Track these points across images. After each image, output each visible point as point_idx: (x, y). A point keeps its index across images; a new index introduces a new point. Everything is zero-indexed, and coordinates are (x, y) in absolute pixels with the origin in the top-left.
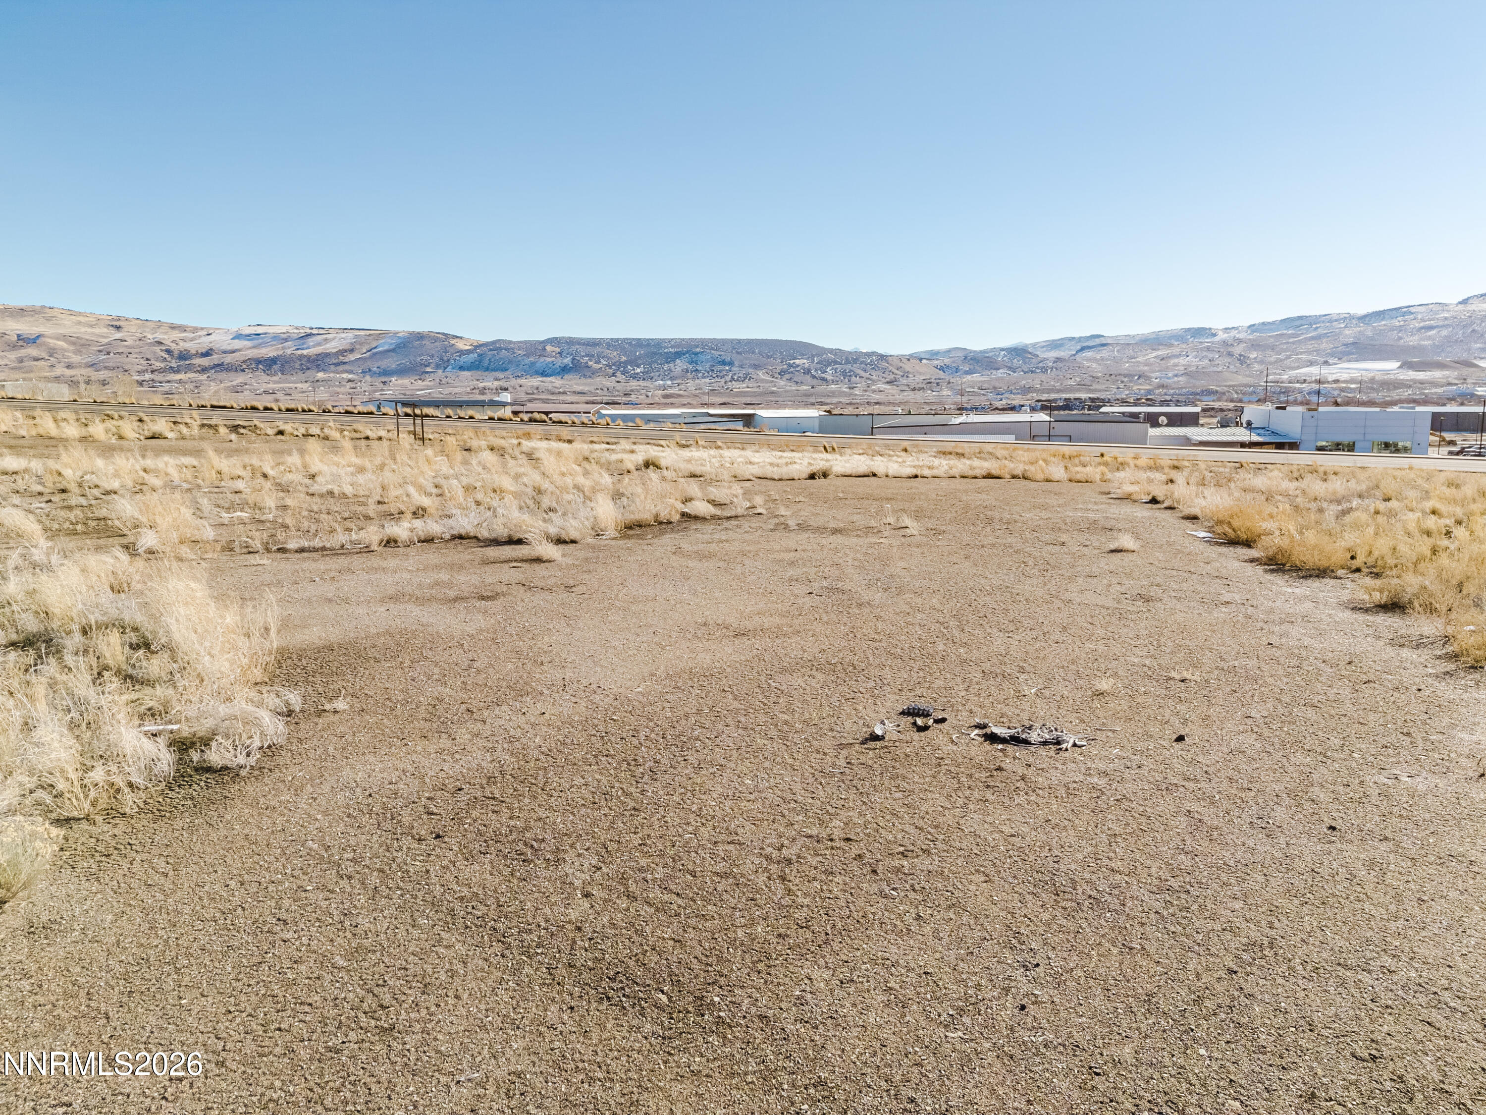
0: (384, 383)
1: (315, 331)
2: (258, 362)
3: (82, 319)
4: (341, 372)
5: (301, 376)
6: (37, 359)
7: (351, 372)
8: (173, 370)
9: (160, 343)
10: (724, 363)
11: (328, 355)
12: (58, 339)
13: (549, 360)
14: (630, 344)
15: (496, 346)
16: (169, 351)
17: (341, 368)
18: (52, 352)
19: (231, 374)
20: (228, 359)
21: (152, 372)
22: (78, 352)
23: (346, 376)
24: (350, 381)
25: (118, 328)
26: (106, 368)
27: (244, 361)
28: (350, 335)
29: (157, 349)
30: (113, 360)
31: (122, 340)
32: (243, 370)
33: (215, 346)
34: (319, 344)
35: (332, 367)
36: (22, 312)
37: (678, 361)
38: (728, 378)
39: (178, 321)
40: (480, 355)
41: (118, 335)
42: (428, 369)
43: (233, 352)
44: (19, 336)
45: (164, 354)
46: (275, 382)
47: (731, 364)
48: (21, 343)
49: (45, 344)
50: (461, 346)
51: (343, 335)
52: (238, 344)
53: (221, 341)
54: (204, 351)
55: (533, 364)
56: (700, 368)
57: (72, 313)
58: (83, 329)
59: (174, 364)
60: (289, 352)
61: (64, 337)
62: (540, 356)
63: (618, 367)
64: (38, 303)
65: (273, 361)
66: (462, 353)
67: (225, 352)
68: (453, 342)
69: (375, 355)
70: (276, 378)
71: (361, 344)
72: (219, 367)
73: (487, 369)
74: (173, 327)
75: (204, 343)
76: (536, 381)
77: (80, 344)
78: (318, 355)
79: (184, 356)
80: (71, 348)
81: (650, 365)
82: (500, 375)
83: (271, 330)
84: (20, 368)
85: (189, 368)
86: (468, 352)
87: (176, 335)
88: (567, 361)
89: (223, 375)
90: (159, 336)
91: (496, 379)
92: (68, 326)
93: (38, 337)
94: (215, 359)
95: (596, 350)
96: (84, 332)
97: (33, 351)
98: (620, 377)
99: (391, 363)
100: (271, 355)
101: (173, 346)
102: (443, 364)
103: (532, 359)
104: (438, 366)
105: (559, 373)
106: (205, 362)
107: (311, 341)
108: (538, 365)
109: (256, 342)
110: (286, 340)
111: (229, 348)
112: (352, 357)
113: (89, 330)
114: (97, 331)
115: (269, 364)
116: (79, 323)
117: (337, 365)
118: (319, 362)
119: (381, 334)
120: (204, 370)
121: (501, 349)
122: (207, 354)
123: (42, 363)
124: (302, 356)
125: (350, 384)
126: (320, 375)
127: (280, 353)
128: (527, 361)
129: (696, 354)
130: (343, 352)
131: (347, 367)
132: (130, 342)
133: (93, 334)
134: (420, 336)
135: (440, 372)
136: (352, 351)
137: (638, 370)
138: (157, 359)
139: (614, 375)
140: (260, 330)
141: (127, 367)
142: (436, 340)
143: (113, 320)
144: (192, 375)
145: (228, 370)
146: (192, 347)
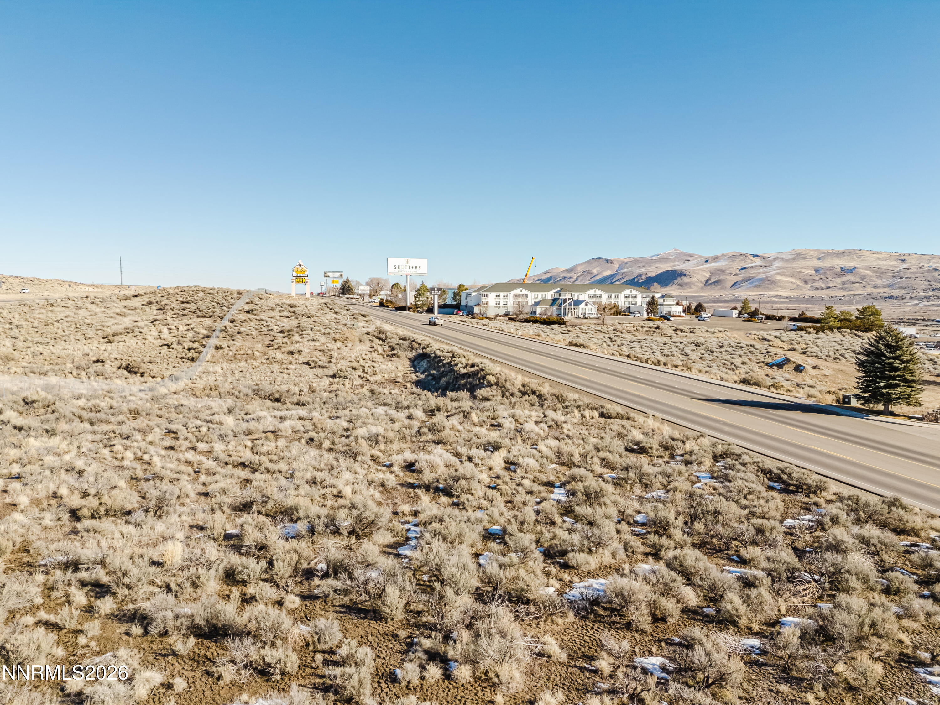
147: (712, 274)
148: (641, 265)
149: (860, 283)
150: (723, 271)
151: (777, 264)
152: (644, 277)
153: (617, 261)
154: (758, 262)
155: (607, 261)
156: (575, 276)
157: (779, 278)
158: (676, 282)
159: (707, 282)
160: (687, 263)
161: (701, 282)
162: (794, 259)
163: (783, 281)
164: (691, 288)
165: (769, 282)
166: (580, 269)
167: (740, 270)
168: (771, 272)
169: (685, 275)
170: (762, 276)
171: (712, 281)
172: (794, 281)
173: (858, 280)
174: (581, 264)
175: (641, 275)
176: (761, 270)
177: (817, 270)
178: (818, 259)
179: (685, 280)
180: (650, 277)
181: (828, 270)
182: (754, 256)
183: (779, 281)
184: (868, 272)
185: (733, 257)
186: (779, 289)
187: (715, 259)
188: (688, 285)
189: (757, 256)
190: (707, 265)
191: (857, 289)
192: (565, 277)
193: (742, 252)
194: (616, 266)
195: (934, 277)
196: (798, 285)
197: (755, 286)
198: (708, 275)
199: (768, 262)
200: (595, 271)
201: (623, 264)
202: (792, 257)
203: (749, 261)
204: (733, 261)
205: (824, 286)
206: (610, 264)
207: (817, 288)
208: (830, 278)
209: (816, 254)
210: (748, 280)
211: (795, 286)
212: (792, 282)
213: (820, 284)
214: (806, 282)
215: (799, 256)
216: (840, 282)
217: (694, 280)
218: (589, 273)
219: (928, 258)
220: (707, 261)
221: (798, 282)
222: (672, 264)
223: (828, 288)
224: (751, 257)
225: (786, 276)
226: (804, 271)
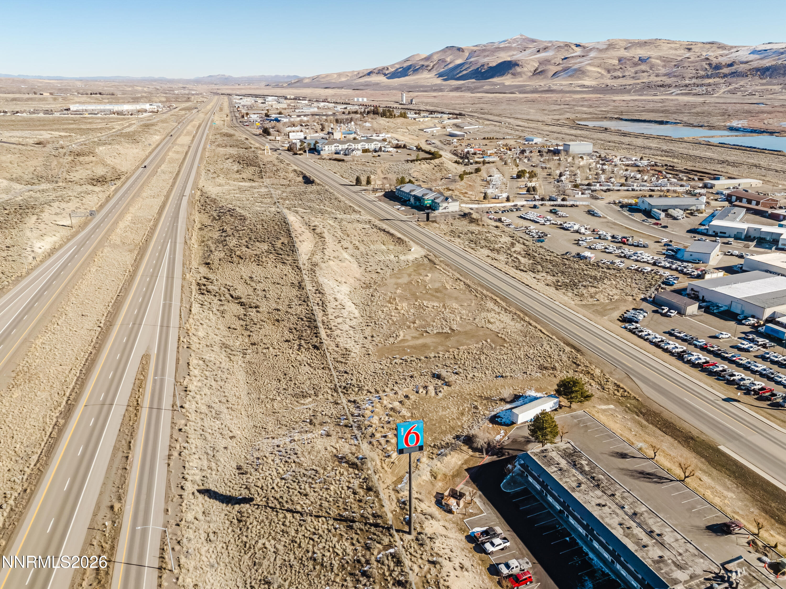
2: (757, 70)
3: (673, 45)
6: (643, 72)
8: (708, 77)
9: (707, 59)
12: (657, 59)
16: (710, 65)
20: (742, 68)
21: (697, 78)
22: (664, 66)
25: (689, 49)
26: (675, 76)
27: (750, 70)
29: (705, 63)
31: (689, 58)
32: (747, 76)
36: (644, 43)
39: (724, 44)
41: (688, 55)
43: (747, 63)
44: (640, 58)
45: (707, 67)
46: (763, 84)
48: (640, 62)
49: (650, 62)
52: (752, 57)
53: (743, 55)
54: (730, 62)
57: (669, 42)
59: (709, 73)
60: (780, 62)
61: (660, 58)
65: (767, 69)
67: (742, 63)
70: (764, 81)
79: (718, 67)
83: (775, 47)
84: (633, 77)
85: (717, 76)
90: (709, 54)
92: (666, 51)
93: (649, 58)
94: (733, 69)
96: (671, 53)
97: (643, 67)
100: (767, 65)
101: (715, 61)
106: (726, 70)
109: (763, 55)
111: (745, 60)
113: (674, 52)
114: (678, 52)
116: (671, 48)
120: (725, 76)
122: (731, 65)
123: (645, 74)
127: (774, 63)
132: (693, 59)
133: (676, 55)
138: (702, 70)
140: (768, 47)
141: (685, 75)
143: (689, 45)
144: (717, 80)
145: (738, 76)
146: (724, 60)
147: (540, 64)
148: (486, 53)
149: (647, 72)
150: (549, 61)
151: (592, 54)
152: (486, 67)
153: (468, 49)
154: (578, 51)
155: (459, 49)
156: (432, 65)
157: (589, 68)
158: (510, 71)
159: (535, 71)
160: (524, 53)
161: (531, 71)
162: (607, 49)
163: (591, 71)
164: (522, 77)
165: (580, 72)
166: (436, 58)
167: (563, 59)
168: (584, 63)
169: (518, 65)
170: (576, 66)
171: (539, 70)
172: (600, 71)
173: (647, 69)
174: (437, 53)
175: (483, 65)
176: (579, 60)
177: (620, 60)
178: (625, 49)
179: (518, 69)
180: (491, 67)
181: (629, 60)
182: (577, 46)
183: (588, 71)
184: (658, 61)
185: (559, 47)
186: (587, 78)
187: (546, 49)
188: (520, 74)
189: (579, 46)
190: (539, 55)
191: (644, 78)
192: (423, 66)
193: (569, 41)
194: (467, 54)
195: (702, 66)
196: (602, 75)
197: (570, 76)
198: (536, 65)
199: (586, 52)
200: (448, 59)
201: (472, 53)
202: (605, 47)
203: (572, 51)
204: (559, 51)
205: (621, 75)
206: (461, 53)
207: (615, 77)
208: (628, 68)
209: (624, 44)
210: (566, 70)
211: (599, 76)
212: (598, 72)
213: (619, 74)
214: (609, 72)
215: (611, 46)
216: (634, 71)
217: (525, 69)
218: (444, 61)
219: (709, 46)
220: (539, 51)
221: (603, 72)
222: (511, 53)
223: (624, 77)
224: (574, 47)
225: (595, 66)
226: (610, 61)
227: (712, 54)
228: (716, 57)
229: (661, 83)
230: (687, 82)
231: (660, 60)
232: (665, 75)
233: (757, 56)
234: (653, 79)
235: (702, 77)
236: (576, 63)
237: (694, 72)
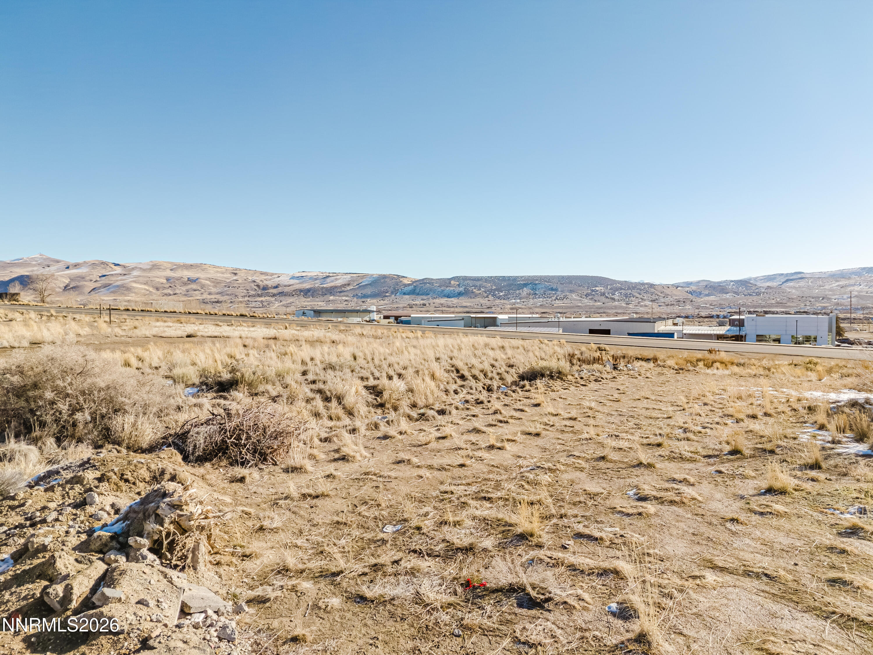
0: (363, 302)
1: (331, 275)
2: (301, 291)
3: (219, 270)
4: (343, 296)
5: (322, 298)
6: (195, 290)
7: (347, 296)
8: (259, 296)
9: (255, 282)
10: (552, 289)
11: (336, 287)
12: (206, 280)
13: (452, 289)
14: (499, 279)
15: (423, 281)
16: (258, 286)
17: (342, 294)
18: (203, 286)
19: (287, 297)
20: (286, 289)
21: (249, 296)
22: (215, 286)
23: (344, 298)
24: (346, 301)
25: (235, 274)
26: (228, 295)
27: (294, 291)
28: (349, 276)
29: (252, 285)
30: (230, 290)
31: (237, 280)
32: (293, 295)
33: (281, 283)
34: (332, 281)
35: (338, 294)
36: (191, 267)
37: (525, 289)
38: (554, 298)
39: (264, 270)
40: (415, 287)
41: (235, 278)
42: (387, 294)
43: (290, 286)
44: (188, 278)
45: (256, 287)
46: (308, 302)
47: (556, 290)
48: (189, 282)
49: (200, 283)
50: (406, 281)
51: (345, 277)
52: (292, 282)
53: (284, 280)
54: (275, 285)
55: (443, 291)
56: (537, 292)
57: (215, 267)
58: (219, 275)
59: (260, 293)
60: (317, 285)
61: (209, 279)
62: (447, 287)
63: (491, 292)
64: (199, 261)
65: (309, 290)
66: (406, 285)
67: (285, 286)
68: (401, 279)
69: (361, 287)
71: (354, 281)
72: (281, 294)
73: (418, 294)
74: (262, 273)
75: (276, 281)
76: (443, 301)
77: (216, 282)
78: (331, 287)
79: (265, 288)
80: (212, 284)
81: (508, 291)
82: (425, 297)
83: (309, 274)
84: (186, 295)
85: (268, 295)
86: (409, 285)
87: (263, 277)
88: (462, 289)
89: (282, 298)
90: (254, 278)
91: (422, 300)
92: (212, 274)
93: (197, 279)
94: (280, 289)
95: (478, 283)
96: (219, 276)
97: (194, 286)
98: (491, 298)
99: (368, 291)
100: (308, 287)
101: (261, 283)
102: (395, 292)
103: (442, 288)
104: (392, 293)
105: (456, 296)
106: (275, 291)
107: (328, 280)
108: (445, 292)
109: (301, 281)
110: (316, 279)
111: (287, 284)
112: (348, 288)
113: (222, 275)
114: (225, 275)
115: (306, 293)
116: (217, 272)
117: (340, 292)
118: (331, 291)
119: (364, 276)
120: (274, 295)
121: (426, 283)
122: (276, 287)
123: (197, 292)
124: (323, 288)
125: (346, 303)
126: (332, 298)
127: (312, 286)
128: (440, 289)
129: (536, 284)
130: (344, 286)
131: (345, 293)
132: (240, 281)
133: (223, 277)
134: (384, 277)
135: (393, 296)
136: (349, 285)
137: (502, 294)
138: (252, 290)
139: (487, 297)
140: (304, 274)
141: (237, 294)
142: (393, 278)
143: (233, 270)
144: (267, 298)
145: (285, 295)
146: (269, 283)
147: (72, 280)
150: (83, 278)
151: (135, 273)
157: (134, 285)
159: (65, 287)
160: (47, 269)
161: (60, 288)
162: (151, 269)
163: (137, 288)
165: (126, 289)
167: (100, 277)
168: (128, 280)
171: (71, 286)
172: (147, 288)
173: (199, 288)
177: (168, 280)
178: (171, 270)
181: (177, 280)
183: (134, 288)
184: (208, 282)
185: (94, 265)
186: (133, 295)
187: (76, 266)
189: (118, 265)
190: (68, 272)
193: (104, 260)
195: (251, 287)
196: (152, 292)
197: (112, 292)
198: (66, 281)
199: (127, 270)
202: (149, 267)
203: (110, 269)
204: (93, 268)
205: (172, 293)
207: (166, 294)
208: (179, 286)
209: (170, 266)
210: (105, 286)
211: (148, 292)
212: (145, 289)
213: (169, 291)
214: (157, 289)
215: (155, 267)
216: (184, 289)
219: (252, 272)
220: (68, 268)
221: (150, 289)
222: (30, 269)
223: (175, 294)
224: (113, 266)
225: (141, 283)
226: (157, 280)
227: (258, 279)
228: (261, 281)
229: (216, 300)
230: (241, 299)
231: (210, 281)
232: (218, 293)
233: (297, 281)
234: (206, 296)
235: (254, 296)
236: (117, 281)
237: (245, 291)
